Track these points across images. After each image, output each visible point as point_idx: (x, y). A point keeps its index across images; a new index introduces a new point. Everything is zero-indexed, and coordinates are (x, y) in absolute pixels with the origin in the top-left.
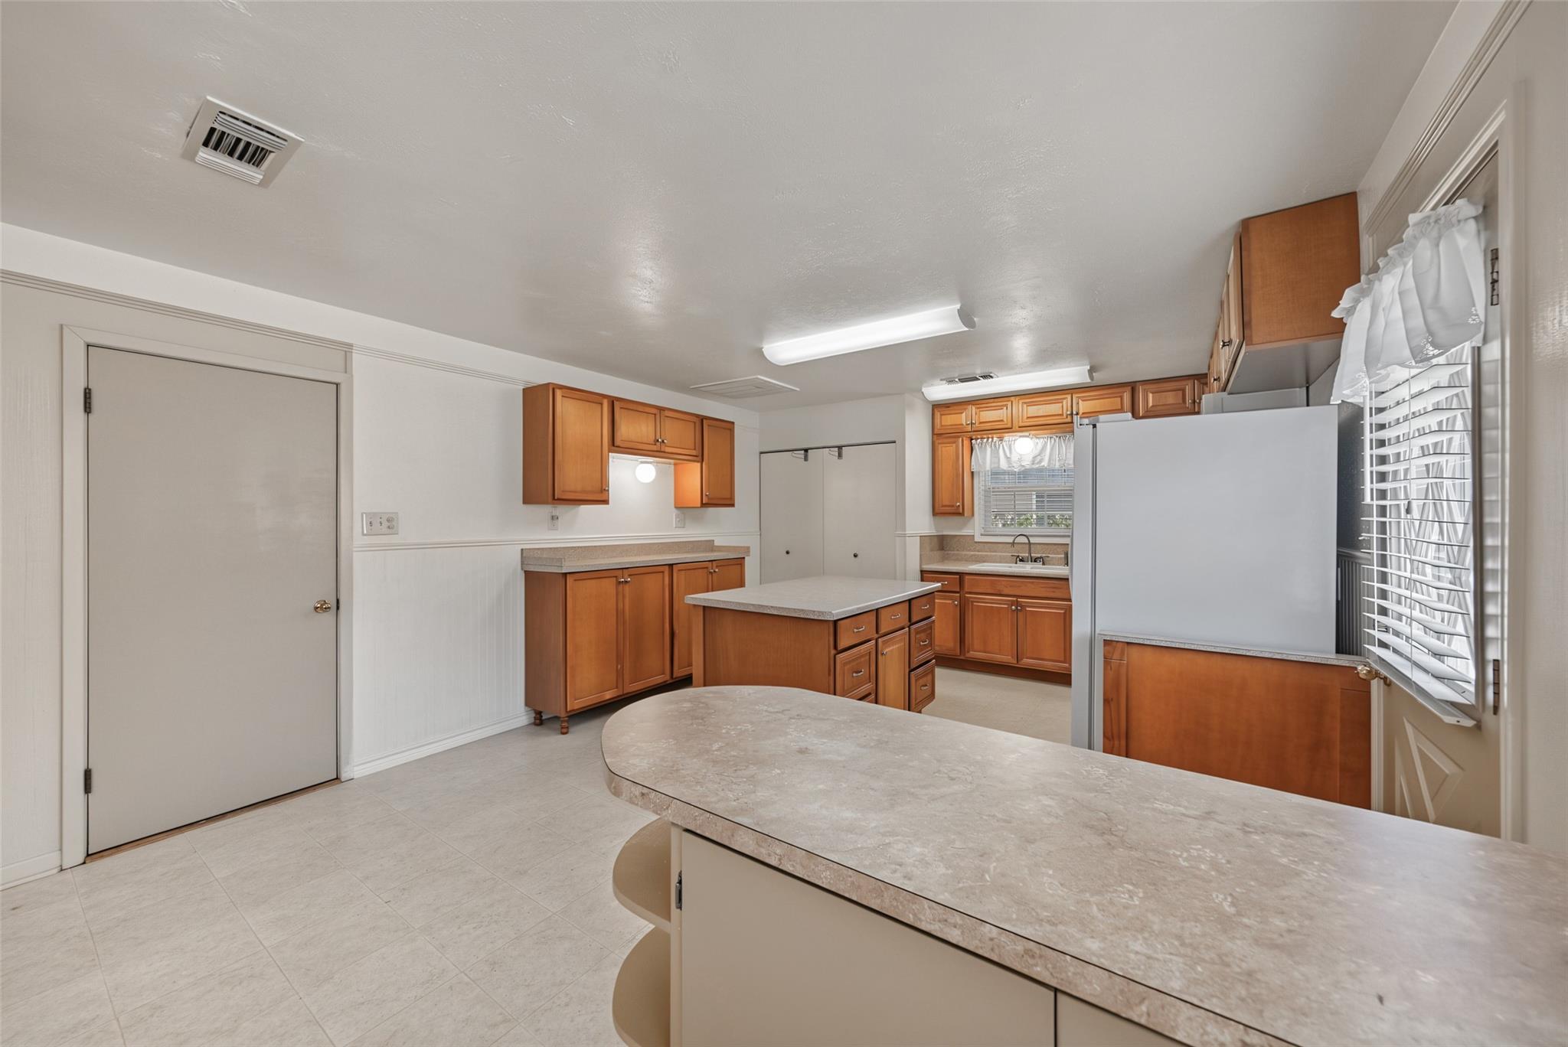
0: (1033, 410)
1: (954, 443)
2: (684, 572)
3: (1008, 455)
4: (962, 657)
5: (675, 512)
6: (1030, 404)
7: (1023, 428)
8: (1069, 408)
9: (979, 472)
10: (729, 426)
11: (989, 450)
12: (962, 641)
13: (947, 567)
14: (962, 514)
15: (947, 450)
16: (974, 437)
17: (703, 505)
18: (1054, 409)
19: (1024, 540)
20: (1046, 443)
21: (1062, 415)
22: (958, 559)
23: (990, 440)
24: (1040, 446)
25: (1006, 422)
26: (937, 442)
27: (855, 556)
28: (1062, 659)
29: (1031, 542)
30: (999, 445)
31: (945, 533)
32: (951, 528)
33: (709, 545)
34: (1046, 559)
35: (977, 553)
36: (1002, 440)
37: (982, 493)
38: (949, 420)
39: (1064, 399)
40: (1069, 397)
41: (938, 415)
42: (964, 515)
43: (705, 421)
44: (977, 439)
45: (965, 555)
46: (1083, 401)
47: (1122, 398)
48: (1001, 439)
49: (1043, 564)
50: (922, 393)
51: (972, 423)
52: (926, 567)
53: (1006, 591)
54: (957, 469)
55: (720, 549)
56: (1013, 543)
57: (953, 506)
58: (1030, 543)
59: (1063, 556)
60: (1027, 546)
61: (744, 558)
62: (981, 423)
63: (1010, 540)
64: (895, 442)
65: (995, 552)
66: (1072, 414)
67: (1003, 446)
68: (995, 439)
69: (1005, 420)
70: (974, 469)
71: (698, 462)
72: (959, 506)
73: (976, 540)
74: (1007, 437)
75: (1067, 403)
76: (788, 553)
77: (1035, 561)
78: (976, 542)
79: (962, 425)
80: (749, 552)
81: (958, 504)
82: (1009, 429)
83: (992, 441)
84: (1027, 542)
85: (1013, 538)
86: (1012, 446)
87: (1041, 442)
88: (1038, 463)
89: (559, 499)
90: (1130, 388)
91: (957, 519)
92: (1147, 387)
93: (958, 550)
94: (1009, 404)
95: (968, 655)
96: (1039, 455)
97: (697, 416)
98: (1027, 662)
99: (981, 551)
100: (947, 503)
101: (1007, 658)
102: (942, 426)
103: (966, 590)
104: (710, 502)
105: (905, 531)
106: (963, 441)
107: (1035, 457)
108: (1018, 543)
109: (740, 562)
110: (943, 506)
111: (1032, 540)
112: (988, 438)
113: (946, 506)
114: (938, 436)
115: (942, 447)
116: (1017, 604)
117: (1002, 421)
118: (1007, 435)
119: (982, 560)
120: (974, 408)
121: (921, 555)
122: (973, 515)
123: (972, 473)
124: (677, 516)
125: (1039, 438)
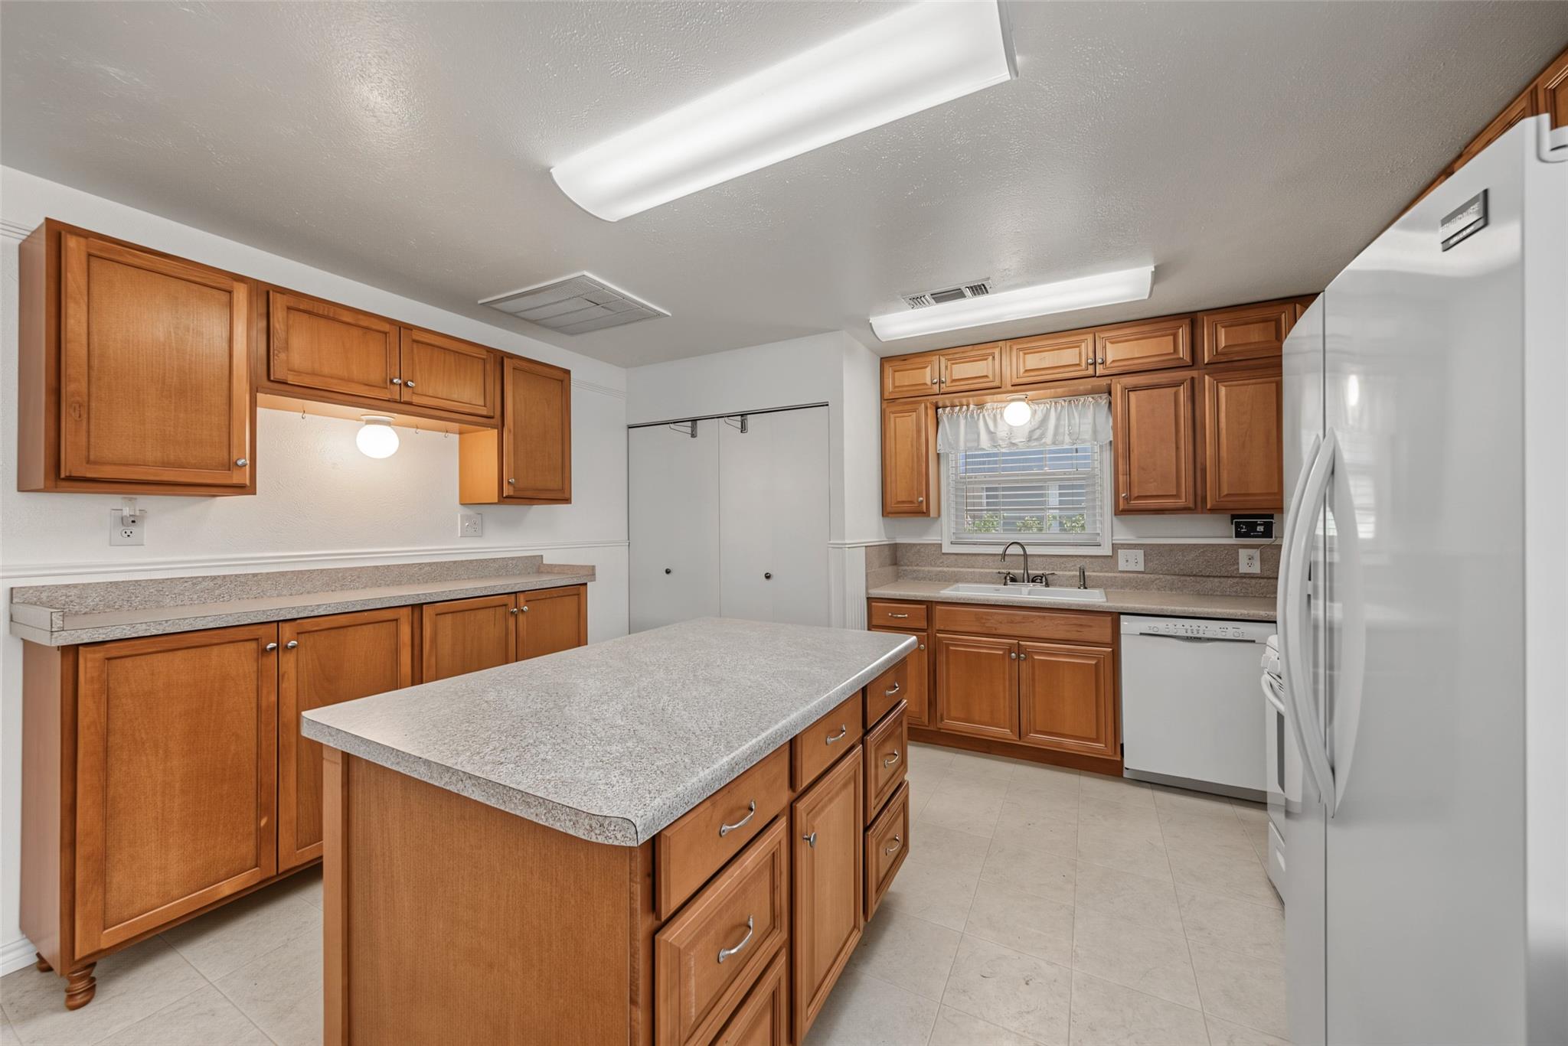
0: (1033, 361)
1: (914, 411)
2: (450, 615)
3: (992, 428)
4: (931, 728)
5: (459, 512)
6: (1027, 351)
7: (1019, 387)
8: (1091, 355)
9: (947, 455)
10: (560, 375)
11: (962, 422)
12: (932, 703)
13: (902, 593)
14: (925, 513)
15: (904, 424)
16: (940, 405)
17: (504, 499)
18: (1068, 356)
19: (1015, 550)
20: (1048, 411)
21: (1079, 365)
22: (918, 578)
23: (965, 407)
24: (1039, 416)
25: (991, 378)
26: (888, 410)
27: (768, 576)
28: (1094, 736)
29: (1028, 553)
30: (978, 415)
31: (899, 540)
32: (908, 534)
33: (536, 565)
34: (1050, 578)
35: (945, 569)
36: (982, 408)
37: (952, 484)
38: (907, 378)
39: (1083, 341)
40: (1090, 338)
41: (889, 371)
42: (929, 516)
43: (506, 360)
44: (945, 407)
45: (929, 572)
46: (1112, 343)
47: (1175, 336)
48: (980, 406)
49: (1047, 585)
50: (871, 324)
51: (940, 382)
52: (877, 592)
53: (1004, 629)
54: (918, 449)
55: (551, 569)
56: (1004, 555)
57: (911, 502)
58: (1025, 555)
59: (1078, 573)
60: (1022, 558)
61: (586, 584)
62: (954, 381)
63: (1000, 550)
64: (827, 405)
65: (973, 567)
66: (1094, 363)
67: (984, 415)
68: (972, 407)
69: (991, 376)
70: (941, 449)
71: (493, 427)
72: (922, 502)
73: (943, 551)
74: (991, 402)
75: (1086, 348)
76: (668, 572)
77: (1033, 581)
78: (943, 554)
79: (925, 384)
80: (594, 574)
81: (921, 499)
82: (996, 389)
83: (968, 410)
84: (1022, 553)
85: (1004, 547)
86: (999, 416)
87: (1041, 409)
88: (1036, 439)
89: (70, 479)
90: (1187, 321)
91: (919, 521)
92: (1217, 317)
93: (917, 565)
94: (997, 352)
95: (940, 725)
96: (1038, 428)
97: (490, 350)
98: (1037, 739)
99: (951, 567)
100: (904, 499)
101: (1003, 732)
102: (895, 387)
103: (938, 625)
104: (518, 494)
105: (843, 538)
106: (926, 408)
107: (1032, 432)
108: (1011, 555)
109: (576, 592)
110: (899, 502)
111: (1030, 550)
112: (962, 405)
113: (903, 502)
114: (890, 403)
115: (895, 417)
116: (1020, 649)
117: (986, 376)
118: (988, 398)
119: (956, 579)
120: (943, 359)
121: (867, 576)
122: (939, 515)
123: (938, 455)
124: (464, 518)
125: (1038, 404)
